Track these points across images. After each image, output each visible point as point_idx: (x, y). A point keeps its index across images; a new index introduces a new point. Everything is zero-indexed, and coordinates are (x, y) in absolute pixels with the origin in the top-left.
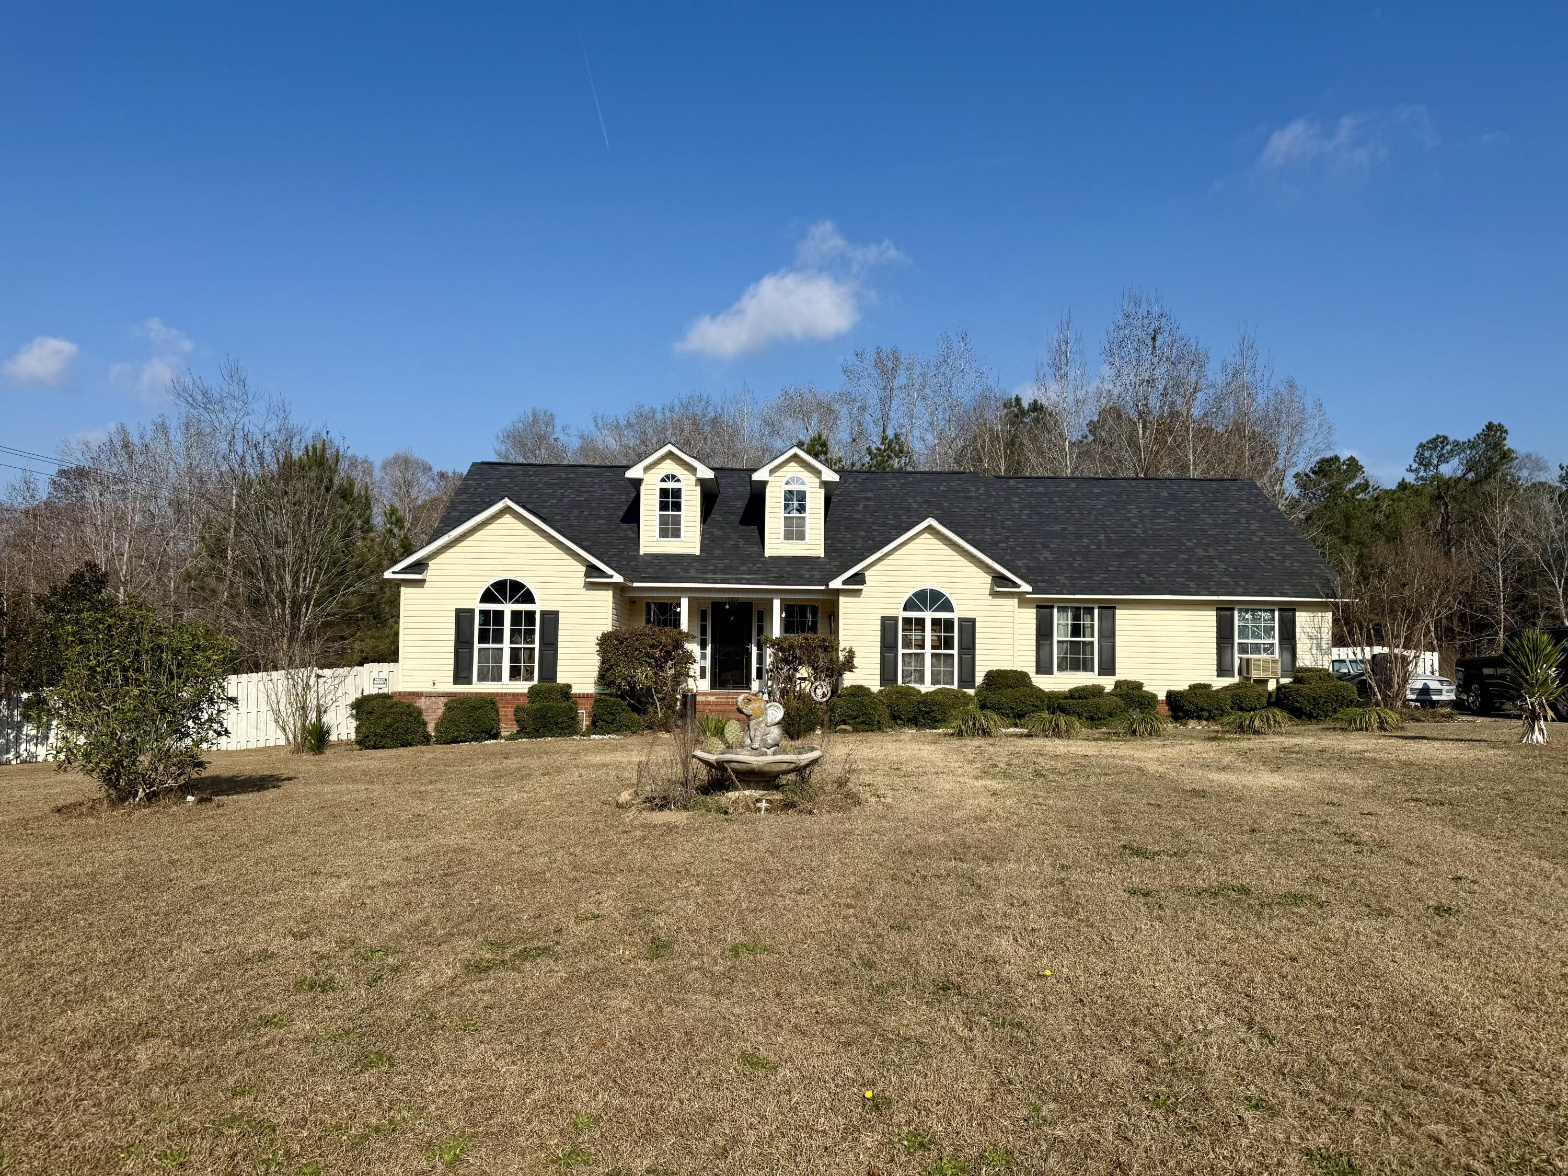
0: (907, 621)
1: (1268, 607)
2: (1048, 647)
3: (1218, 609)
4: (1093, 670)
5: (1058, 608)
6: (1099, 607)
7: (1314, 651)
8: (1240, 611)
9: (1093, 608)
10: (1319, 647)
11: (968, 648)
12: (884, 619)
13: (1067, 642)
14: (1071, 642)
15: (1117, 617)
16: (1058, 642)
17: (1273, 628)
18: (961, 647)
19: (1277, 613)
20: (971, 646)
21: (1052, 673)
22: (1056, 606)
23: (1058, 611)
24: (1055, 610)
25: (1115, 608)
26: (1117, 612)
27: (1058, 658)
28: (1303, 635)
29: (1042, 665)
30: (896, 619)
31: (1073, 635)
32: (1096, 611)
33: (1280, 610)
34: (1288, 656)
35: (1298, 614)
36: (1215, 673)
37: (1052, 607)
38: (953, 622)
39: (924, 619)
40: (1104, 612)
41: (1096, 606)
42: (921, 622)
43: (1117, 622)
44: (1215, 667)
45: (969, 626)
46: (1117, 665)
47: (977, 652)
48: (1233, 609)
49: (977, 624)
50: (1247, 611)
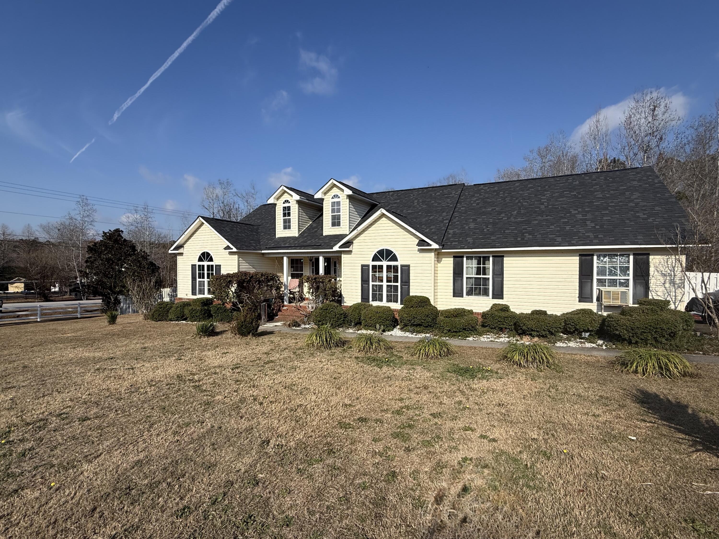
0: (374, 267)
1: (625, 253)
2: (460, 282)
3: (580, 255)
4: (488, 295)
5: (467, 257)
6: (493, 256)
7: (667, 285)
8: (599, 257)
9: (489, 257)
10: (673, 282)
11: (406, 282)
12: (363, 266)
13: (473, 278)
14: (475, 278)
15: (505, 262)
16: (467, 278)
17: (628, 268)
18: (402, 282)
19: (631, 257)
20: (407, 281)
21: (462, 296)
22: (465, 256)
23: (467, 259)
24: (465, 259)
25: (503, 256)
26: (505, 259)
27: (467, 288)
28: (656, 273)
29: (456, 291)
30: (368, 266)
31: (477, 274)
32: (491, 259)
33: (634, 254)
34: (641, 289)
35: (651, 257)
36: (578, 299)
37: (463, 257)
38: (398, 267)
39: (382, 266)
40: (497, 259)
41: (491, 255)
42: (381, 267)
43: (505, 265)
44: (578, 295)
45: (406, 269)
46: (504, 293)
47: (411, 284)
48: (593, 255)
49: (411, 268)
50: (605, 256)
